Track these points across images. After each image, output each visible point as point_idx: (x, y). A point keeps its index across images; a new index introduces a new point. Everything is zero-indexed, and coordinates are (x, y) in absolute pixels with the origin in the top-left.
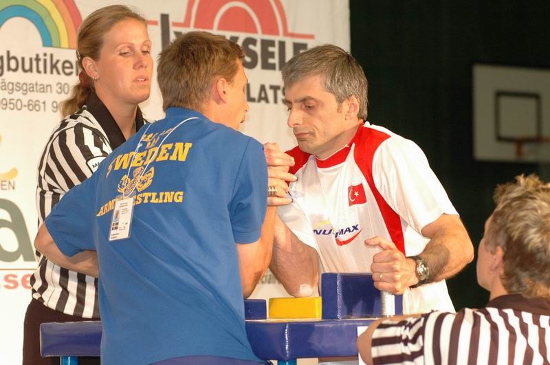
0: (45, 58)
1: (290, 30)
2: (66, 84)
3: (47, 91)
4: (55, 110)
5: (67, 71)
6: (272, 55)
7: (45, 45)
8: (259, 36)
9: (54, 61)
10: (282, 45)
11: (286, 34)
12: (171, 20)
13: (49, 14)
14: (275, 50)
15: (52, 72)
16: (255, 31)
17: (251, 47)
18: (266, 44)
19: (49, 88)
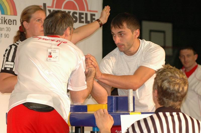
0: (2, 18)
1: (89, 9)
2: (9, 28)
3: (3, 30)
4: (5, 37)
5: (10, 23)
6: (83, 18)
7: (2, 14)
8: (78, 11)
9: (5, 20)
10: (86, 14)
11: (88, 10)
12: (47, 5)
13: (4, 3)
14: (84, 16)
15: (4, 24)
16: (77, 9)
17: (75, 15)
18: (81, 14)
19: (3, 29)
